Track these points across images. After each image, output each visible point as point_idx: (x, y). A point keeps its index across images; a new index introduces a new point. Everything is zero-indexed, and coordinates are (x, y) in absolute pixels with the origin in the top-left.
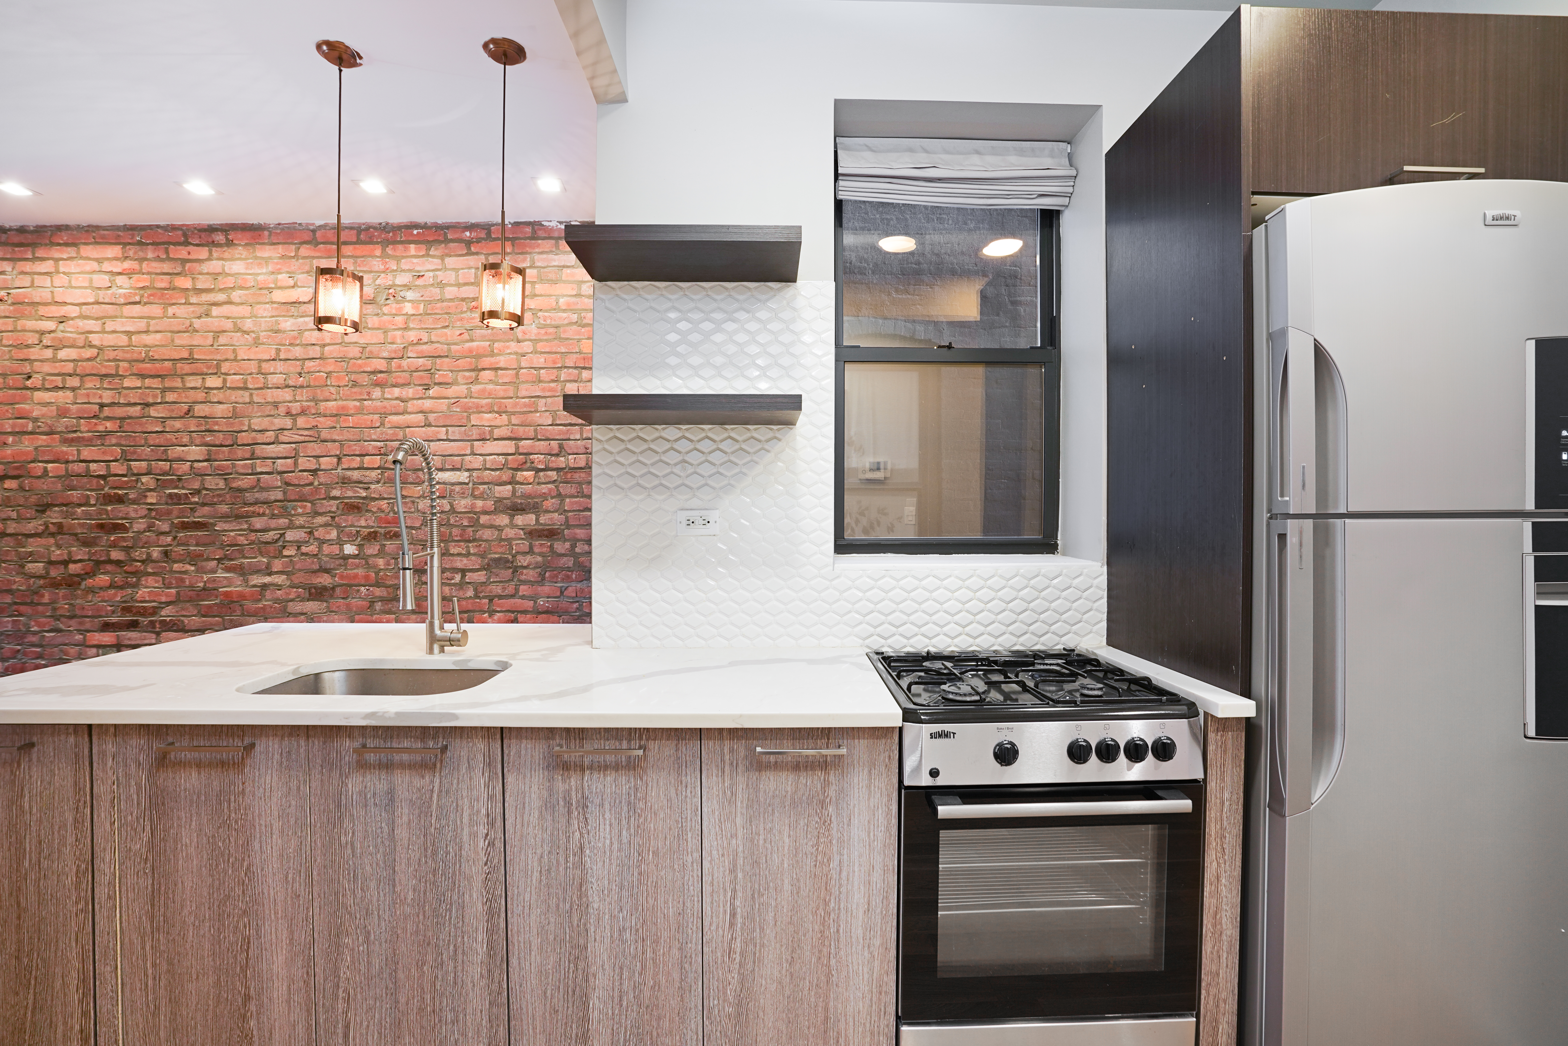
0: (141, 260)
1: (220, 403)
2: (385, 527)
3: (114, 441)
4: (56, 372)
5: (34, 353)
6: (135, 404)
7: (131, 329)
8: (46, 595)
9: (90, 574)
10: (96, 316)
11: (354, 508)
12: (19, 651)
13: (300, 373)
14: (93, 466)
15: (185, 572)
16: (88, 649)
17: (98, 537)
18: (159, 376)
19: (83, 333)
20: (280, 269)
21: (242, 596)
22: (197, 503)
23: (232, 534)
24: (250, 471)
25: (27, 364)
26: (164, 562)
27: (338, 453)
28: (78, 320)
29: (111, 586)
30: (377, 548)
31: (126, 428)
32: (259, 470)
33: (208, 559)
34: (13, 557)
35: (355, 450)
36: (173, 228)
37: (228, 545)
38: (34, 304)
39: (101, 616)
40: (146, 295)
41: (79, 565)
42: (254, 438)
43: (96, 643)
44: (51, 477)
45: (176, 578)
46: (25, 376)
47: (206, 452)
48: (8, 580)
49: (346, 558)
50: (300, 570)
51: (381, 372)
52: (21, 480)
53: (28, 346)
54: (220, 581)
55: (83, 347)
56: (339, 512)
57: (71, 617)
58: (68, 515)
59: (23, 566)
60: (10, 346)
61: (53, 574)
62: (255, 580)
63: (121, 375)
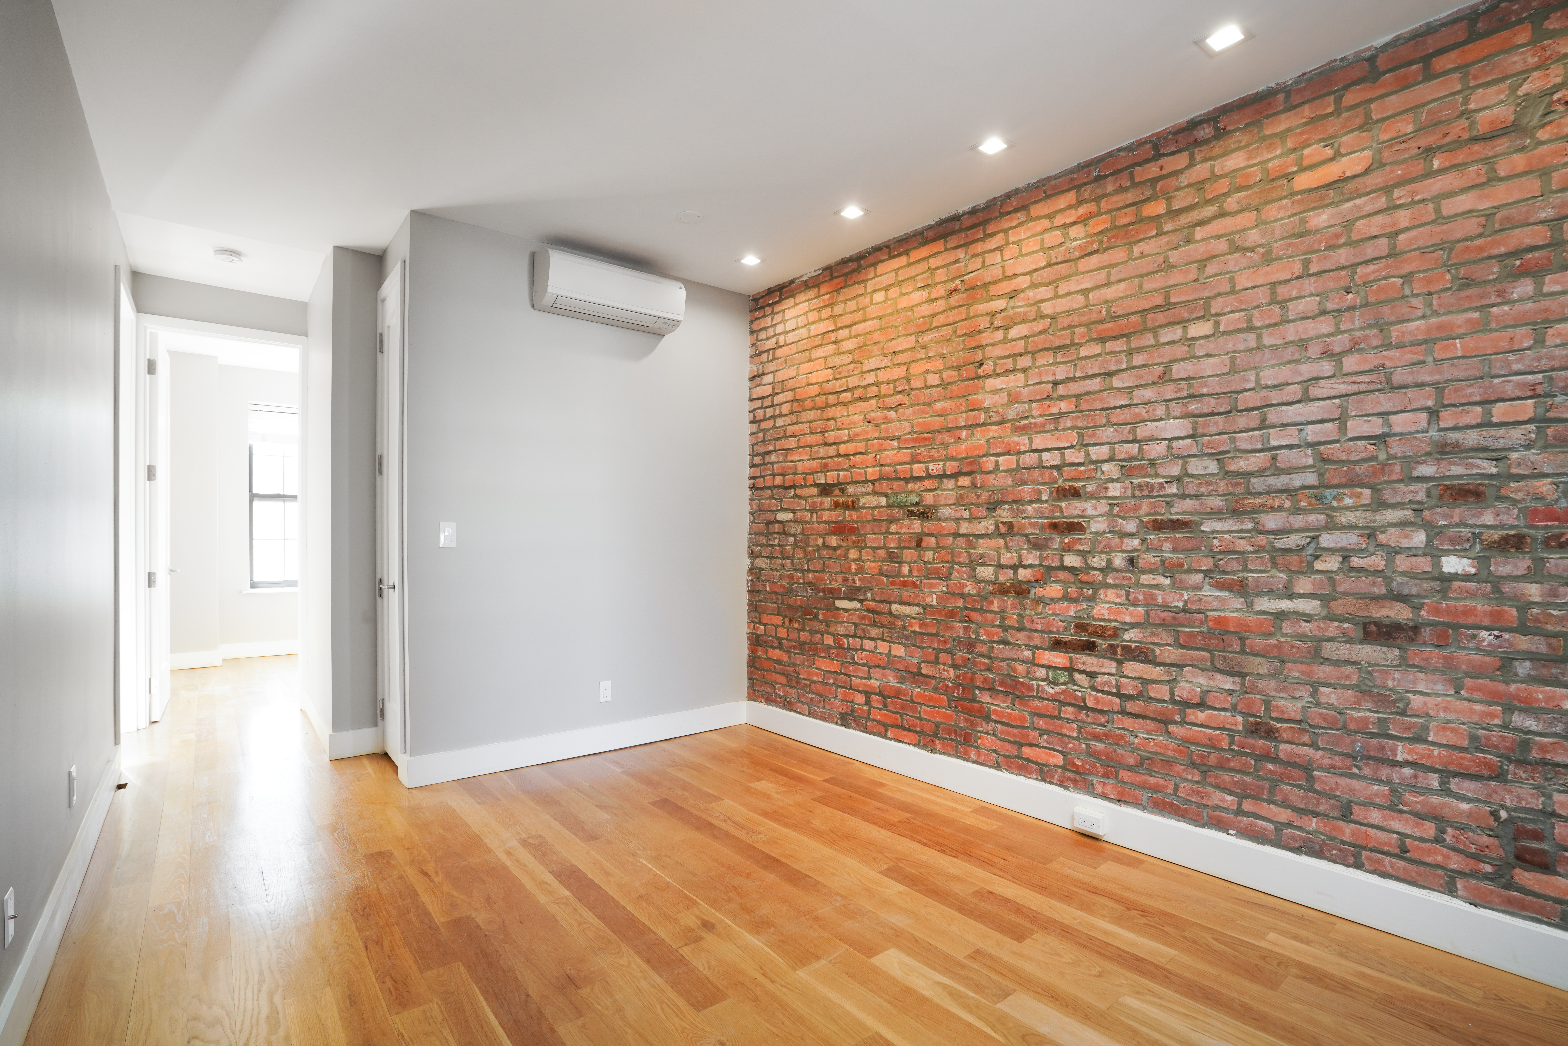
0: (1098, 199)
1: (1209, 356)
2: (1545, 527)
3: (1069, 424)
4: (1007, 353)
5: (986, 338)
6: (1094, 376)
7: (1089, 285)
8: (996, 602)
9: (1041, 582)
10: (1048, 281)
11: (1467, 494)
12: (969, 659)
13: (1349, 287)
14: (1046, 456)
15: (1158, 587)
16: (1036, 669)
17: (1051, 538)
18: (1124, 336)
19: (1034, 304)
20: (1307, 140)
21: (1244, 626)
22: (1174, 495)
23: (1227, 536)
24: (1259, 446)
25: (979, 351)
26: (1129, 571)
27: (1430, 403)
28: (1028, 291)
29: (1064, 598)
30: (1525, 564)
31: (1084, 406)
32: (1275, 443)
33: (1190, 571)
34: (964, 558)
35: (1471, 394)
36: (1140, 144)
37: (1221, 552)
38: (986, 285)
39: (1051, 632)
40: (1105, 239)
41: (1030, 571)
42: (1265, 398)
43: (1045, 662)
44: (1003, 471)
45: (1144, 593)
46: (978, 364)
47: (1190, 426)
48: (961, 584)
49: (1446, 579)
50: (1346, 594)
52: (974, 476)
53: (980, 332)
54: (1208, 602)
55: (1035, 320)
56: (1432, 502)
57: (1019, 629)
58: (1016, 513)
59: (974, 569)
60: (963, 335)
61: (1002, 579)
62: (1265, 604)
63: (1077, 344)
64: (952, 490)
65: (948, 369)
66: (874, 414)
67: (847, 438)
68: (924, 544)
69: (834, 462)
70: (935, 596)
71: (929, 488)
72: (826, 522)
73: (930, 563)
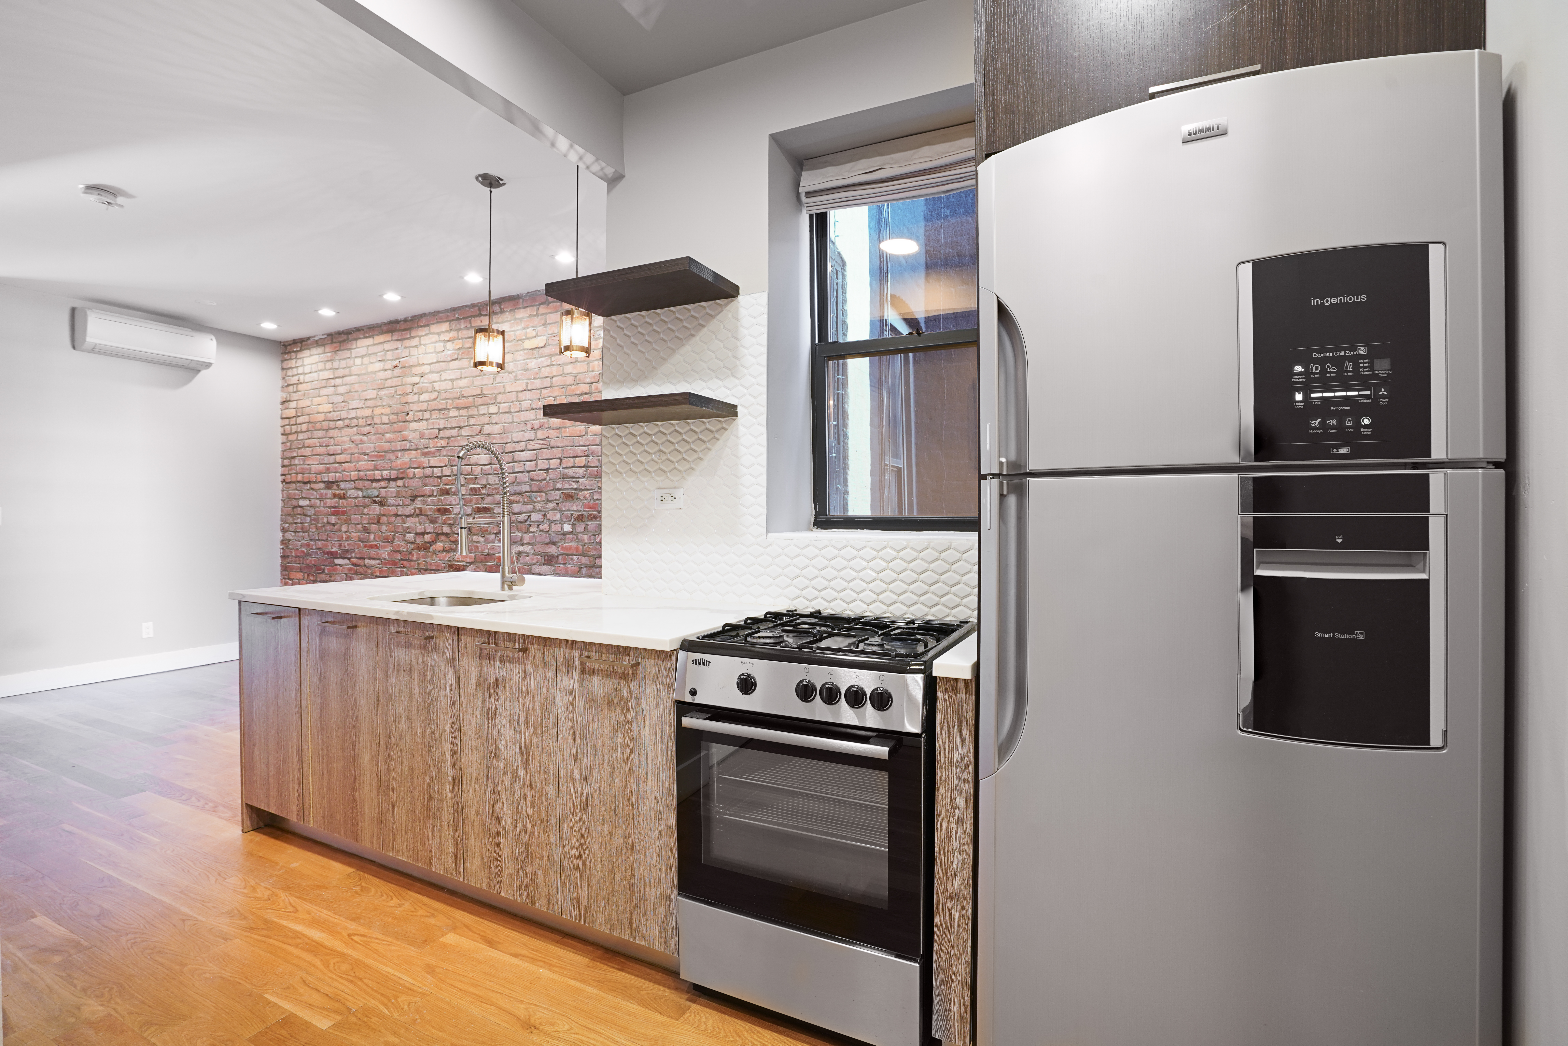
0: (458, 330)
1: (496, 423)
3: (445, 453)
4: (419, 409)
5: (412, 398)
7: (453, 377)
8: (415, 555)
9: (434, 542)
10: (437, 371)
11: (570, 497)
13: (539, 399)
14: (435, 470)
17: (438, 517)
18: (466, 408)
19: (431, 383)
20: (528, 325)
22: (485, 494)
24: (512, 471)
25: (406, 405)
27: (560, 456)
28: (429, 374)
29: (443, 551)
30: (582, 526)
31: (450, 444)
32: (517, 470)
33: (490, 533)
34: (400, 529)
35: (570, 453)
36: (473, 306)
38: (410, 367)
40: (460, 353)
41: (429, 535)
42: (514, 448)
44: (417, 478)
45: (474, 546)
46: (406, 413)
47: (489, 459)
48: (399, 545)
49: (564, 534)
50: (539, 542)
51: (586, 394)
52: (404, 480)
53: (407, 394)
54: (496, 549)
55: (432, 392)
56: (561, 500)
58: (424, 503)
59: (404, 536)
60: (400, 395)
61: (418, 541)
63: (448, 409)
64: (394, 488)
65: (393, 414)
66: (355, 437)
67: (340, 452)
68: (381, 521)
69: (333, 467)
70: (386, 553)
71: (383, 486)
72: (329, 507)
73: (384, 533)
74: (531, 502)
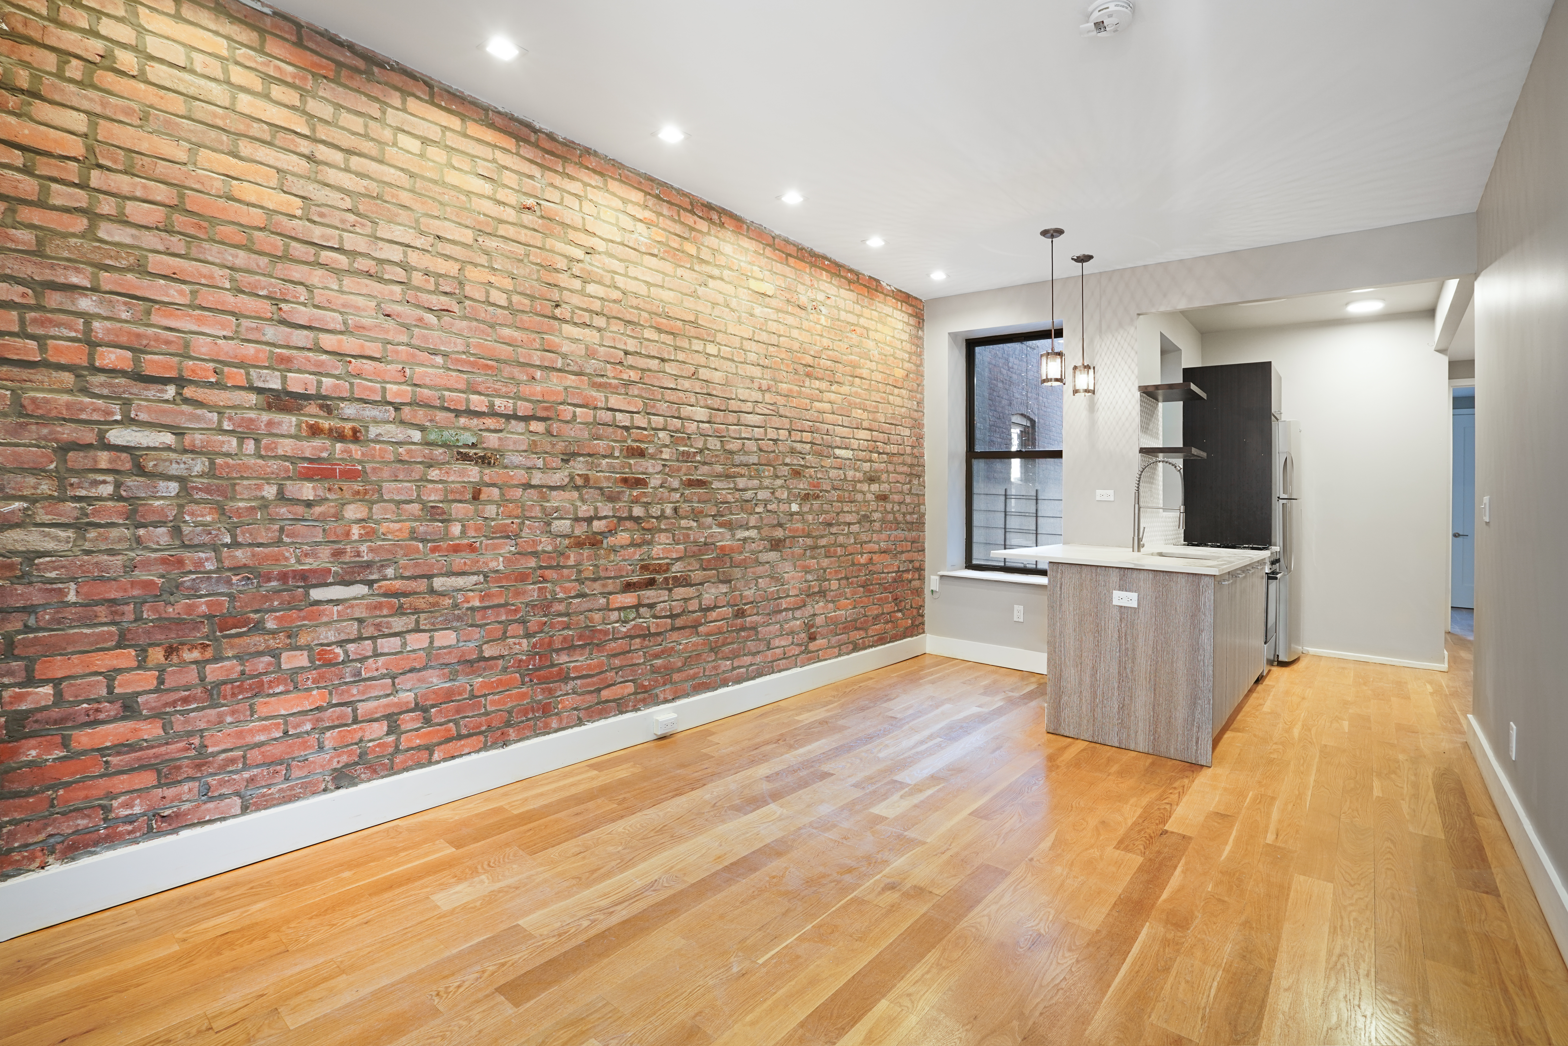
0: (658, 214)
1: (716, 369)
2: (813, 490)
3: (636, 392)
4: (585, 307)
6: (654, 357)
7: (650, 280)
8: (572, 556)
9: (611, 532)
10: (620, 257)
11: (797, 474)
12: (546, 623)
13: (767, 355)
14: (619, 416)
15: (690, 528)
16: (610, 613)
17: (622, 492)
18: (672, 334)
19: (609, 271)
20: (754, 261)
21: (732, 549)
22: (699, 462)
23: (724, 492)
24: (738, 436)
25: (556, 290)
26: (675, 518)
27: (789, 427)
28: (604, 256)
29: (633, 544)
30: (809, 506)
31: (646, 380)
32: (743, 435)
33: (707, 516)
34: (537, 512)
35: (798, 426)
36: (681, 192)
37: (721, 503)
38: (563, 225)
39: (622, 577)
40: (662, 250)
41: (604, 522)
42: (739, 407)
43: (618, 605)
44: (579, 423)
45: (684, 534)
46: (554, 304)
47: (708, 414)
48: (533, 541)
49: (792, 514)
50: (765, 525)
51: (810, 366)
52: (549, 422)
53: (557, 271)
54: (715, 537)
55: (609, 287)
56: (789, 477)
57: (595, 580)
58: (592, 466)
59: (549, 524)
60: (537, 264)
61: (577, 532)
62: (741, 534)
63: (642, 325)
64: (522, 434)
65: (520, 293)
66: (398, 308)
67: (340, 327)
68: (483, 497)
69: (308, 359)
70: (501, 559)
71: (492, 427)
72: (285, 458)
73: (493, 520)
74: (759, 477)
